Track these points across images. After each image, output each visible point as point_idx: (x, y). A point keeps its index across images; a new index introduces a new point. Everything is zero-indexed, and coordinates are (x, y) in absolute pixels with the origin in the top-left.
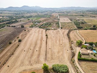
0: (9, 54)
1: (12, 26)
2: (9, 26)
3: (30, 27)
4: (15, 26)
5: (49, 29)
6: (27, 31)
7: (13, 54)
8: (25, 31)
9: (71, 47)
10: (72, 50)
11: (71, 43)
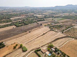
5: (53, 31)
7: (22, 36)
9: (44, 45)
10: (42, 47)
11: (48, 44)
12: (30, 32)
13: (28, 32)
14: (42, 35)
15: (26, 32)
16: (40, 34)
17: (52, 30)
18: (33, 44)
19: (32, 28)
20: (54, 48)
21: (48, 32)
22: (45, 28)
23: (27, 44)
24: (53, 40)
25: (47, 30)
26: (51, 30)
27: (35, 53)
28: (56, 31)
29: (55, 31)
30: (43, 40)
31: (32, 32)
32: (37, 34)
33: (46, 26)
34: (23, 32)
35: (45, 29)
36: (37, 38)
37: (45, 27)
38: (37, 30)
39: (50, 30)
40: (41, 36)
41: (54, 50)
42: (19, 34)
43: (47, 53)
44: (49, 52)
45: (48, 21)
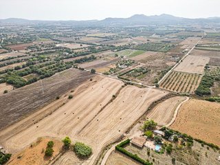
0: (48, 112)
1: (80, 69)
2: (77, 68)
3: (104, 74)
4: (83, 69)
5: (132, 84)
6: (93, 81)
7: (51, 114)
8: (91, 80)
9: (131, 127)
10: (127, 132)
11: (138, 121)
12: (70, 97)
13: (64, 98)
14: (111, 101)
15: (58, 98)
16: (104, 99)
17: (129, 84)
18: (99, 130)
19: (71, 85)
20: (159, 128)
21: (121, 89)
23: (82, 134)
24: (145, 110)
25: (115, 84)
27: (119, 155)
28: (140, 84)
29: (137, 85)
30: (121, 113)
32: (94, 100)
33: (108, 74)
35: (110, 83)
36: (102, 110)
37: (107, 78)
40: (109, 103)
41: (164, 135)
42: (39, 108)
43: (149, 146)
44: (153, 142)
45: (105, 61)
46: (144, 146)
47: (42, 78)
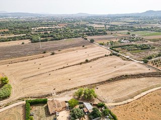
2: (83, 38)
6: (85, 47)
9: (70, 90)
13: (48, 53)
14: (81, 64)
15: (44, 53)
17: (116, 55)
20: (97, 102)
21: (101, 57)
22: (99, 49)
25: (101, 53)
26: (114, 54)
28: (127, 57)
29: (122, 57)
31: (58, 55)
34: (36, 54)
35: (98, 51)
36: (64, 68)
38: (73, 52)
39: (111, 55)
40: (76, 65)
46: (54, 114)
47: (52, 40)
